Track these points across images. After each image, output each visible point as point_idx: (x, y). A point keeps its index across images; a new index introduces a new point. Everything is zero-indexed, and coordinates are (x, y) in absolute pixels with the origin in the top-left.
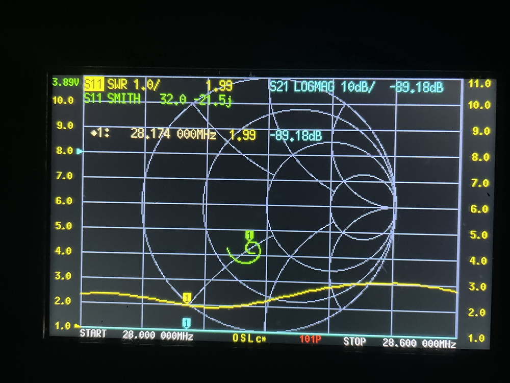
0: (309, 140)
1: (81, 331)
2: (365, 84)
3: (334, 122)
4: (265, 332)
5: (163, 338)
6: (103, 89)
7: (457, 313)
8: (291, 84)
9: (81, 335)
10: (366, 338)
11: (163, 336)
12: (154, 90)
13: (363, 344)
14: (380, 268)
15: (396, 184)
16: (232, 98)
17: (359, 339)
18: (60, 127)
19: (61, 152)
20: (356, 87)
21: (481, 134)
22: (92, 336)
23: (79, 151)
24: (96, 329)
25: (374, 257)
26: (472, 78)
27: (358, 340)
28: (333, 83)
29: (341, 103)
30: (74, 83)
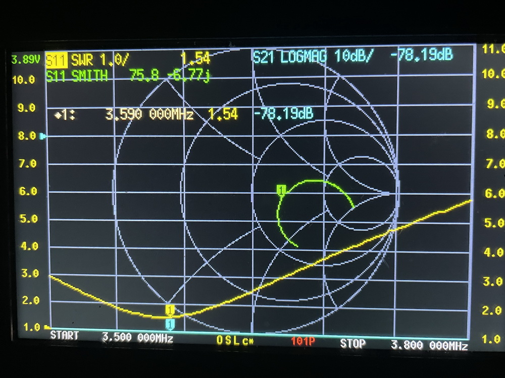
0: (298, 118)
1: (51, 333)
2: (361, 52)
3: (327, 97)
4: (252, 334)
5: (141, 341)
6: (66, 66)
7: (469, 311)
8: (277, 55)
9: (52, 337)
10: (365, 339)
11: (141, 339)
12: (123, 65)
13: (363, 346)
14: (381, 261)
15: (399, 166)
16: (210, 72)
17: (358, 341)
18: (21, 110)
19: (23, 137)
20: (352, 56)
21: (497, 107)
22: (63, 338)
23: (42, 136)
24: (67, 331)
25: (374, 250)
26: (487, 43)
27: (356, 343)
28: (326, 52)
29: (335, 75)
30: (35, 60)
